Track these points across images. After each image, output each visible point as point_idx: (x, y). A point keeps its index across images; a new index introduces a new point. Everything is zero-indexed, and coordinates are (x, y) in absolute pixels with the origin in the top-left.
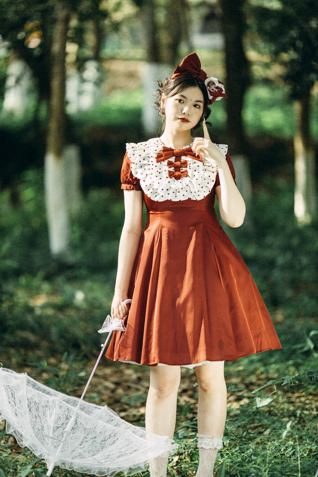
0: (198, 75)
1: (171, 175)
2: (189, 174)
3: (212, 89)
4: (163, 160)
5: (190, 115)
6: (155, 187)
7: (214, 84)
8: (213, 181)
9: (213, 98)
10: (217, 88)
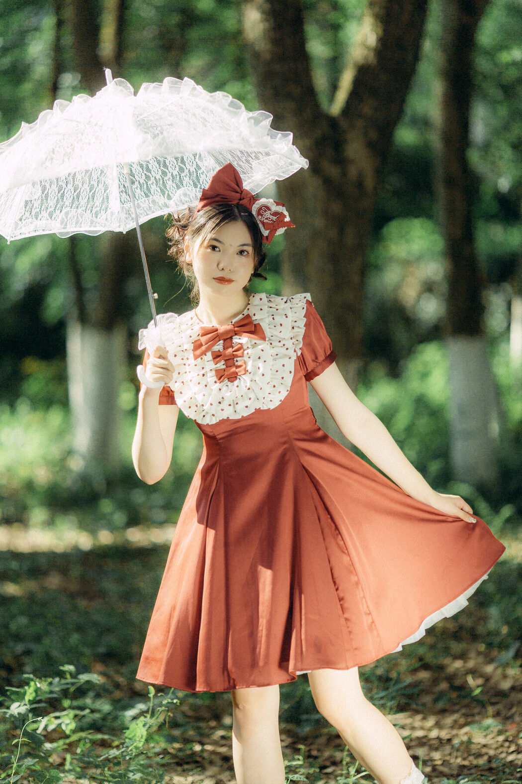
0: (240, 199)
1: (220, 376)
2: (249, 368)
3: (266, 219)
4: (204, 353)
5: (232, 270)
6: (200, 403)
7: (268, 208)
8: (291, 372)
9: (270, 233)
10: (276, 214)
